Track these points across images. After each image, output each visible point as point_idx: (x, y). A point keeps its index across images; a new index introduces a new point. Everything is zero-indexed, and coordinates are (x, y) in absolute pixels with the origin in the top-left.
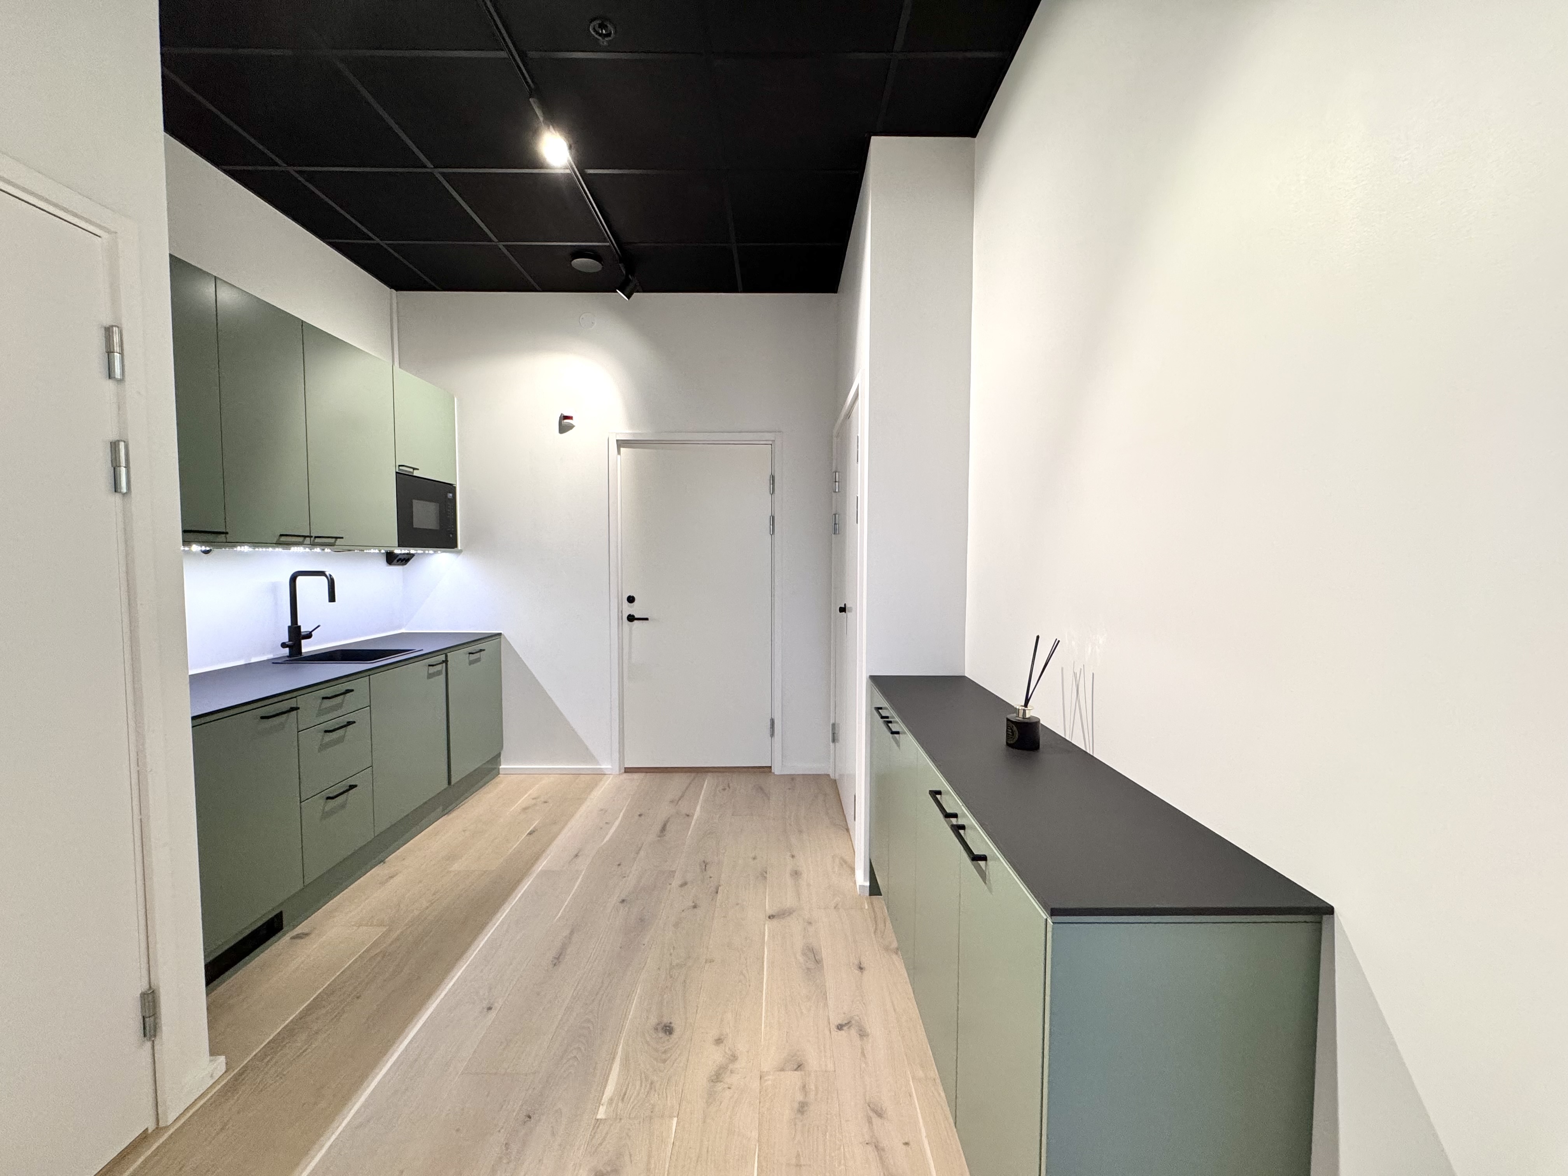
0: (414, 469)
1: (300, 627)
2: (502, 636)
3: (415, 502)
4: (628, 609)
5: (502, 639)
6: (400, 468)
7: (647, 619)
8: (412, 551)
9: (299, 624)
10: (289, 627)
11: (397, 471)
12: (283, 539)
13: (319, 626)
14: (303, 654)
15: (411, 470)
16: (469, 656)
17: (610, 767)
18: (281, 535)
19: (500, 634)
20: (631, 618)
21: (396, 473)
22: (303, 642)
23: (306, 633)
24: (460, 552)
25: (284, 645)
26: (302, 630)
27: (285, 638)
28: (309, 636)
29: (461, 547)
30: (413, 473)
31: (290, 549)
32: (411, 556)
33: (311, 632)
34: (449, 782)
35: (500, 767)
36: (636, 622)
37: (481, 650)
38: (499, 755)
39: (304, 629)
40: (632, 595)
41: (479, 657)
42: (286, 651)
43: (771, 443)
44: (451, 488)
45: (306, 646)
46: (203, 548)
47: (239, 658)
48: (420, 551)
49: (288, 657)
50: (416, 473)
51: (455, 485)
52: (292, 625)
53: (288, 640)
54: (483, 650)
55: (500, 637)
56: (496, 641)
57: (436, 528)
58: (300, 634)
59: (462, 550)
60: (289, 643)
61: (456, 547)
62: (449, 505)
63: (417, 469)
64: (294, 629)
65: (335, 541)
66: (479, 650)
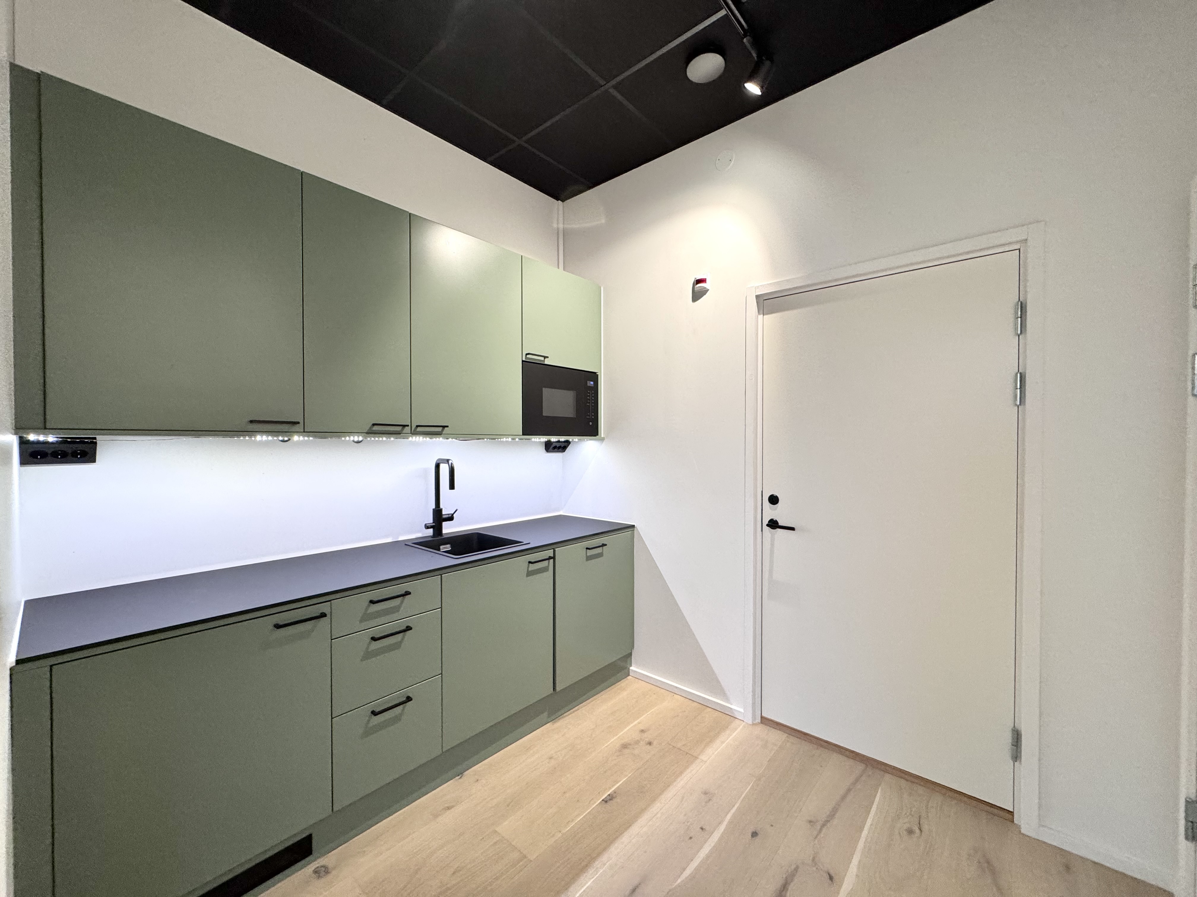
0: (545, 357)
1: (441, 510)
2: (635, 529)
3: (543, 389)
4: (771, 512)
5: (635, 531)
6: (528, 356)
7: (792, 529)
8: (570, 439)
9: (441, 507)
10: (433, 509)
11: (524, 359)
12: (376, 428)
13: (456, 510)
14: (443, 535)
15: (542, 359)
16: (586, 551)
17: (742, 710)
18: (374, 425)
19: (633, 526)
20: (773, 524)
21: (523, 361)
22: (444, 524)
23: (448, 516)
24: (602, 439)
25: (427, 527)
26: (444, 513)
27: (430, 520)
28: (451, 518)
29: (603, 435)
30: (544, 361)
31: (407, 439)
32: (568, 443)
33: (453, 515)
34: (554, 689)
35: (631, 668)
36: (779, 530)
38: (630, 655)
39: (446, 511)
40: (776, 494)
41: (600, 551)
42: (430, 532)
43: (1017, 247)
44: (594, 376)
45: (446, 528)
46: (281, 438)
47: (387, 536)
48: (576, 439)
49: (432, 537)
50: (547, 362)
51: (597, 373)
52: (435, 508)
53: (432, 522)
54: (606, 545)
55: (633, 529)
56: (627, 534)
57: (571, 416)
58: (444, 517)
59: (604, 438)
60: (434, 524)
61: (598, 435)
62: (589, 393)
63: (548, 357)
64: (437, 512)
65: (443, 430)
66: (601, 545)
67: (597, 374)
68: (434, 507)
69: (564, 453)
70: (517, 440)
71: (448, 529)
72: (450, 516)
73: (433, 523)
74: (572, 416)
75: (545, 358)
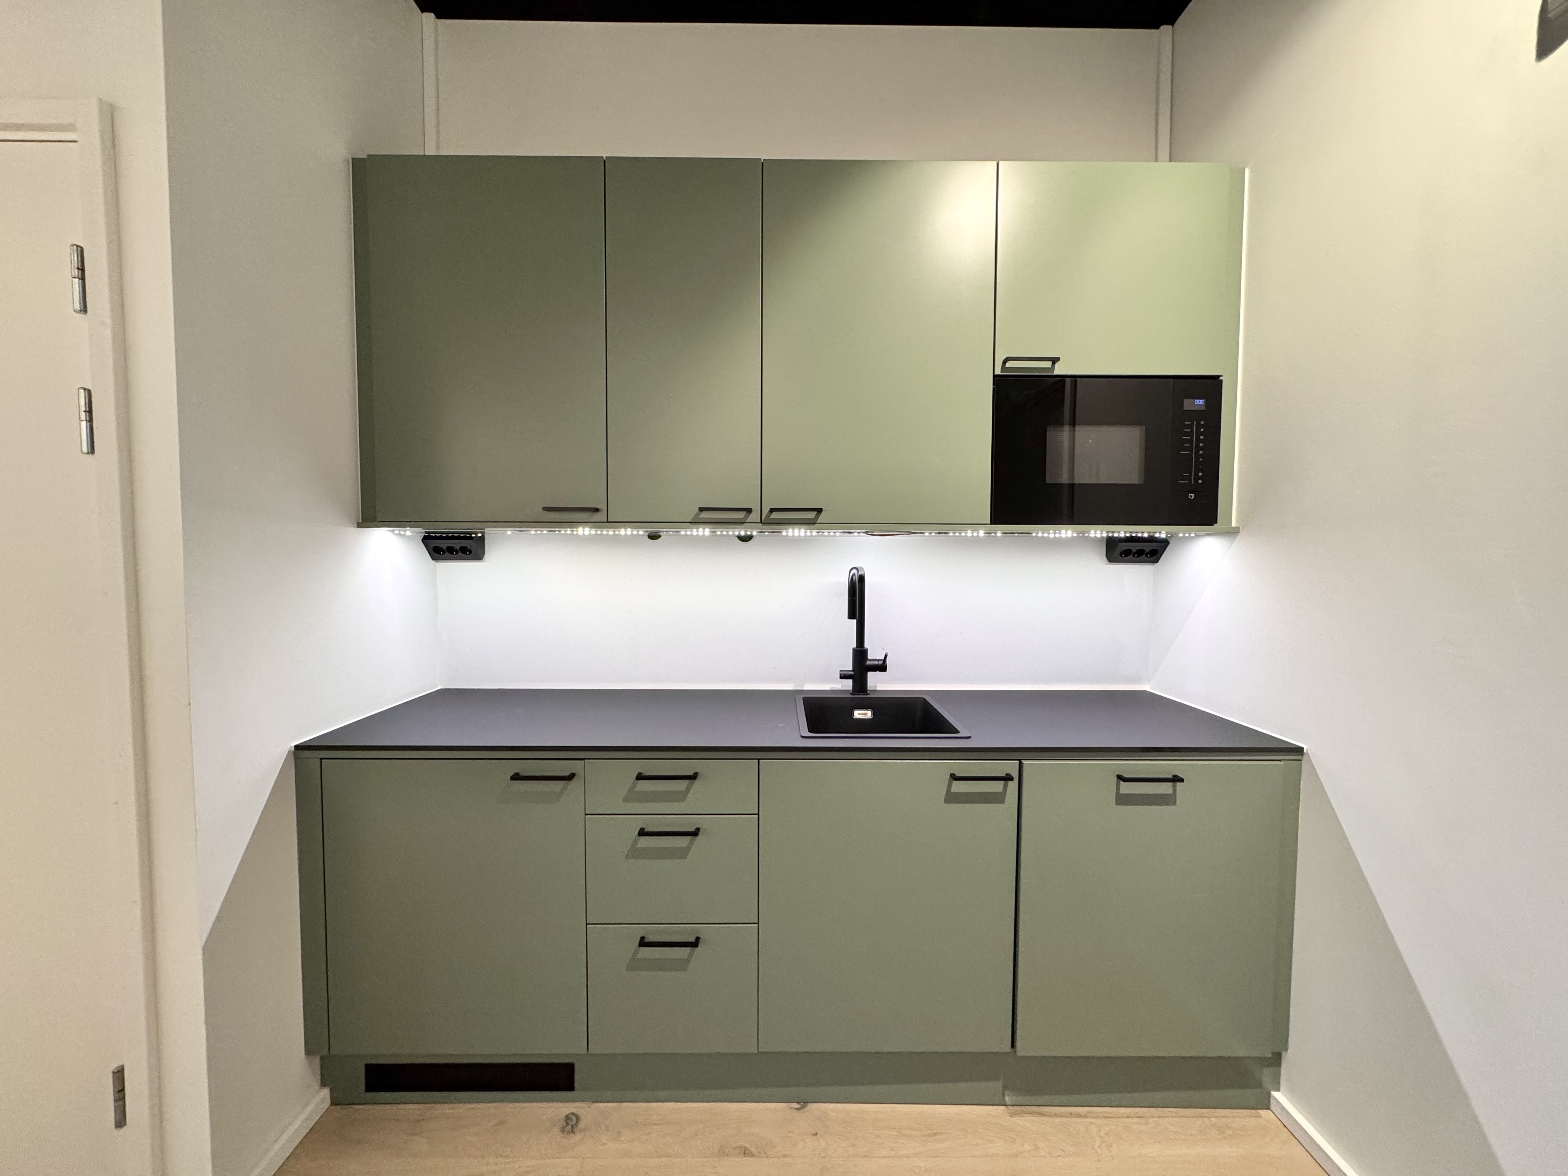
0: (1055, 360)
1: (866, 651)
2: (1305, 756)
3: (1051, 430)
5: (1304, 762)
6: (1008, 364)
8: (1162, 532)
9: (866, 646)
10: (853, 649)
11: (999, 372)
12: (705, 515)
14: (869, 692)
15: (1048, 364)
16: (1117, 782)
18: (701, 509)
19: (1299, 751)
21: (996, 376)
22: (871, 675)
23: (877, 662)
24: (1234, 532)
25: (843, 676)
26: (870, 656)
27: (849, 666)
28: (882, 667)
29: (1237, 521)
30: (1052, 369)
32: (1160, 541)
33: (885, 662)
34: (1012, 1046)
37: (1176, 779)
39: (874, 654)
41: (1170, 791)
42: (848, 684)
44: (1208, 385)
48: (1181, 531)
49: (851, 693)
50: (1059, 370)
51: (1221, 376)
52: (857, 648)
53: (851, 669)
54: (1182, 780)
55: (1299, 758)
56: (1276, 765)
57: (1135, 481)
58: (868, 663)
59: (1238, 528)
60: (852, 673)
61: (1216, 523)
62: (1188, 426)
63: (1058, 359)
64: (860, 653)
65: (817, 517)
66: (1170, 776)
67: (1221, 378)
68: (855, 646)
69: (1158, 563)
70: (999, 534)
71: (876, 682)
72: (881, 662)
73: (853, 671)
74: (1138, 483)
75: (1054, 364)
